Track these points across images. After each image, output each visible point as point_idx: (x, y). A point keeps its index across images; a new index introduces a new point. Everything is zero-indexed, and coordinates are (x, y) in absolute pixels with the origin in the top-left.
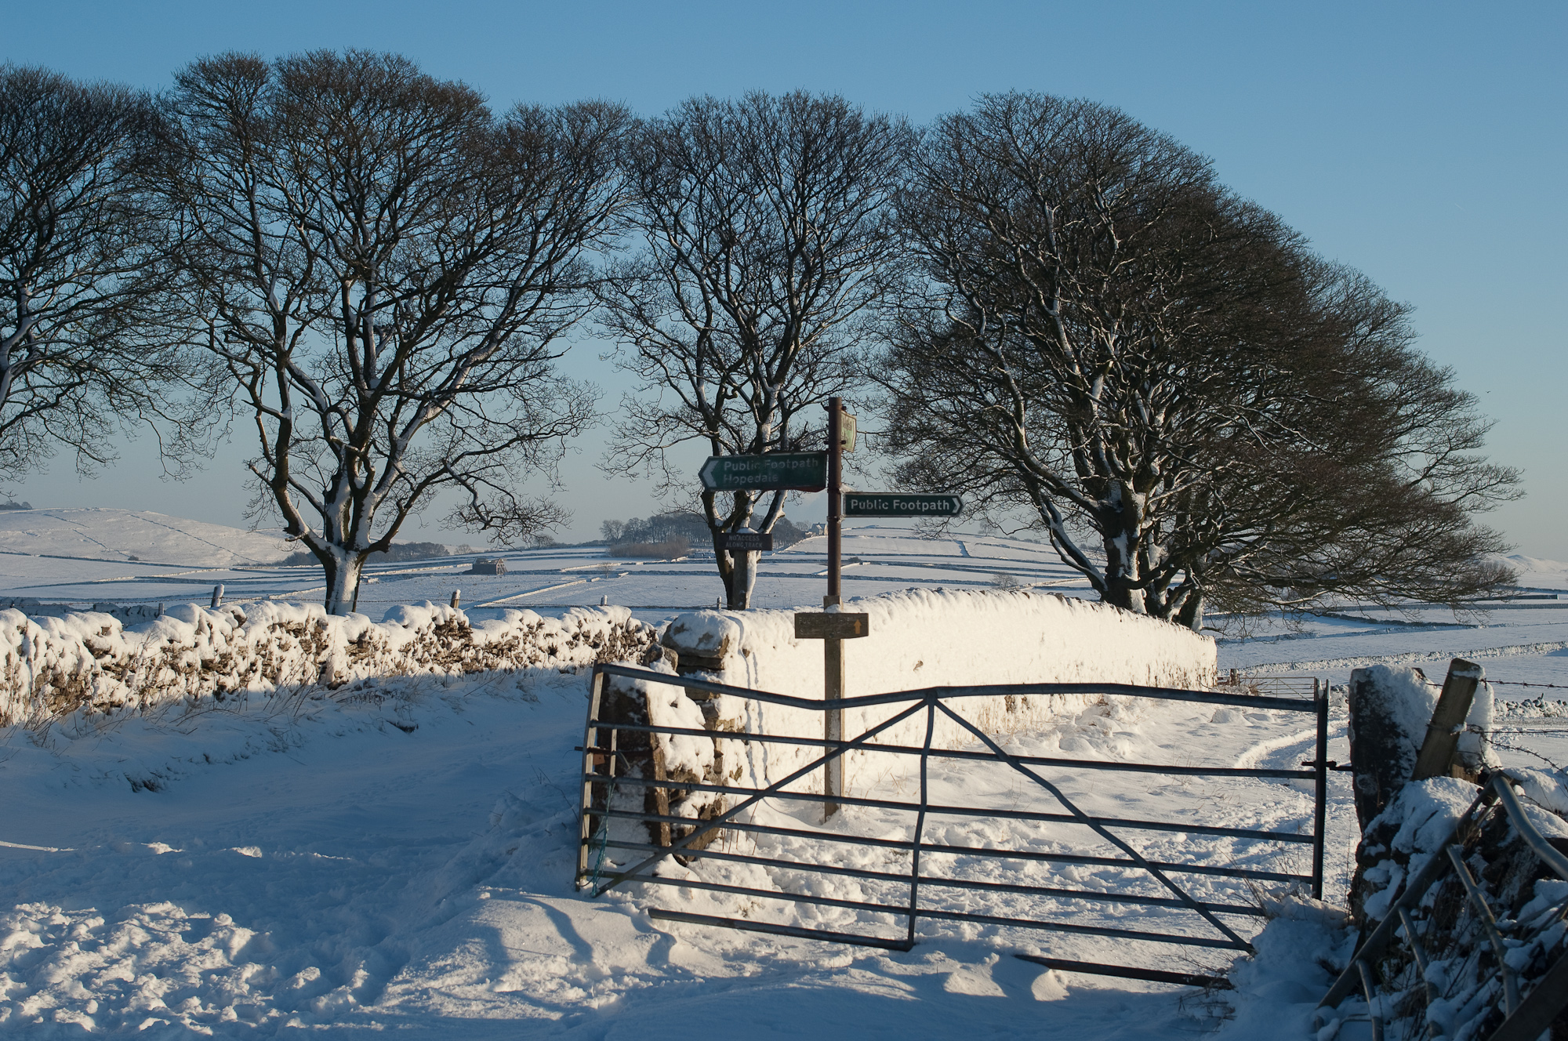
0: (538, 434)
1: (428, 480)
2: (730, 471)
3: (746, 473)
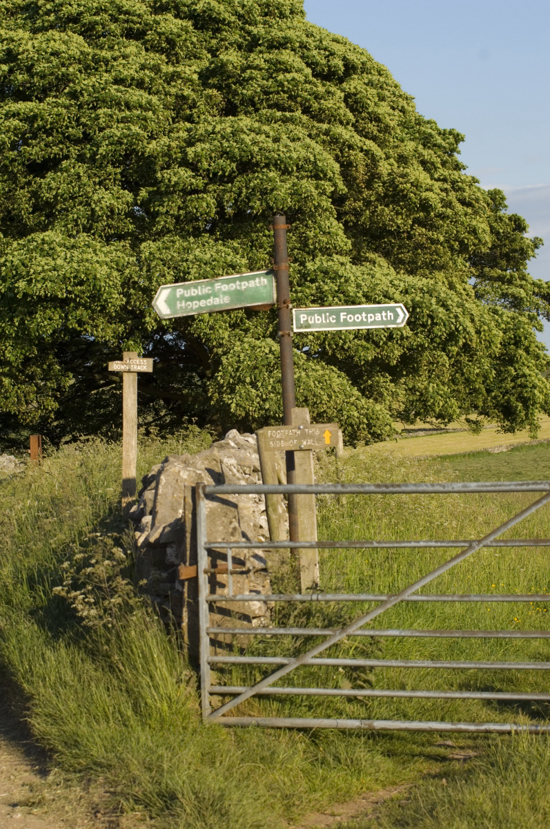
2: (182, 298)
3: (199, 298)
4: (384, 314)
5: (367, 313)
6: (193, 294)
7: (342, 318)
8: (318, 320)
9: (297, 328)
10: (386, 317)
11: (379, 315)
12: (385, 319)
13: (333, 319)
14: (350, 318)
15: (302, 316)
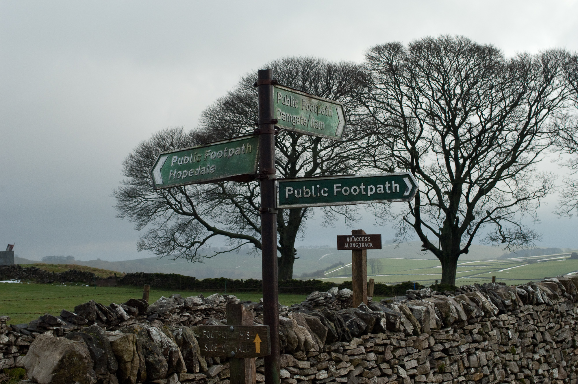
0: (529, 197)
1: (482, 222)
3: (188, 167)
4: (387, 185)
5: (366, 185)
6: (184, 162)
7: (336, 190)
8: (307, 193)
9: (281, 204)
10: (390, 188)
11: (382, 186)
12: (388, 191)
13: (325, 192)
14: (346, 191)
15: (287, 188)
